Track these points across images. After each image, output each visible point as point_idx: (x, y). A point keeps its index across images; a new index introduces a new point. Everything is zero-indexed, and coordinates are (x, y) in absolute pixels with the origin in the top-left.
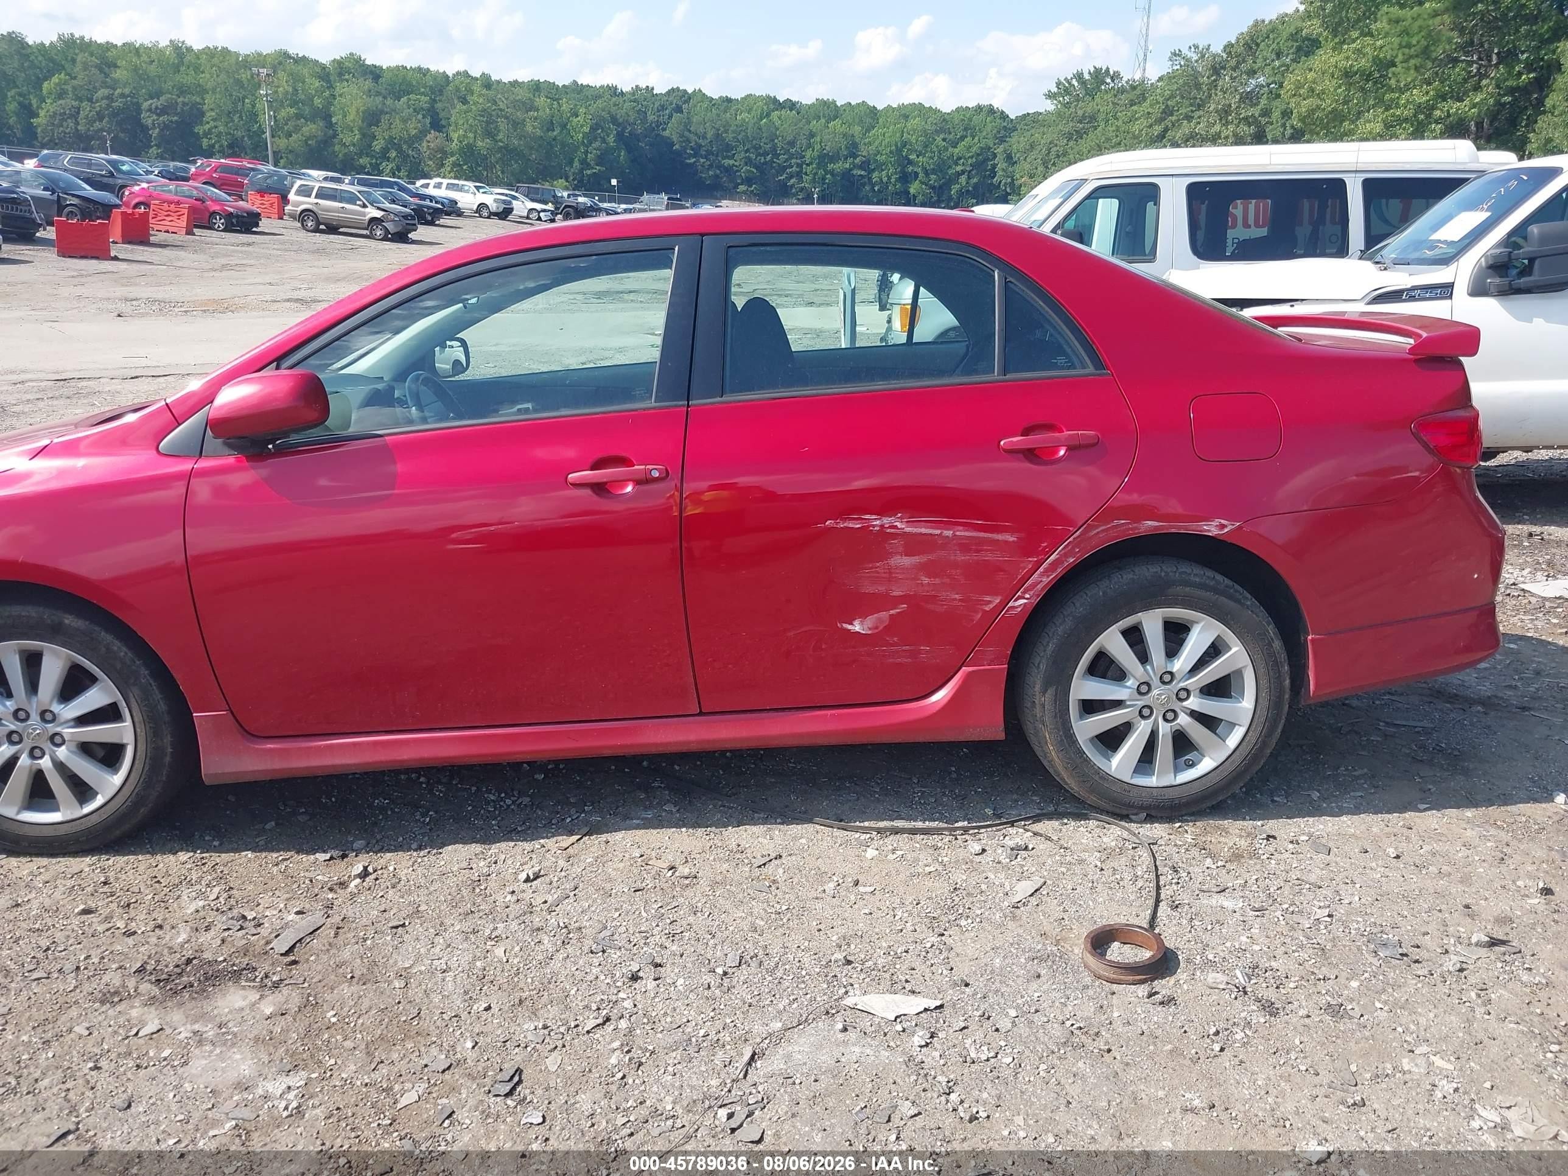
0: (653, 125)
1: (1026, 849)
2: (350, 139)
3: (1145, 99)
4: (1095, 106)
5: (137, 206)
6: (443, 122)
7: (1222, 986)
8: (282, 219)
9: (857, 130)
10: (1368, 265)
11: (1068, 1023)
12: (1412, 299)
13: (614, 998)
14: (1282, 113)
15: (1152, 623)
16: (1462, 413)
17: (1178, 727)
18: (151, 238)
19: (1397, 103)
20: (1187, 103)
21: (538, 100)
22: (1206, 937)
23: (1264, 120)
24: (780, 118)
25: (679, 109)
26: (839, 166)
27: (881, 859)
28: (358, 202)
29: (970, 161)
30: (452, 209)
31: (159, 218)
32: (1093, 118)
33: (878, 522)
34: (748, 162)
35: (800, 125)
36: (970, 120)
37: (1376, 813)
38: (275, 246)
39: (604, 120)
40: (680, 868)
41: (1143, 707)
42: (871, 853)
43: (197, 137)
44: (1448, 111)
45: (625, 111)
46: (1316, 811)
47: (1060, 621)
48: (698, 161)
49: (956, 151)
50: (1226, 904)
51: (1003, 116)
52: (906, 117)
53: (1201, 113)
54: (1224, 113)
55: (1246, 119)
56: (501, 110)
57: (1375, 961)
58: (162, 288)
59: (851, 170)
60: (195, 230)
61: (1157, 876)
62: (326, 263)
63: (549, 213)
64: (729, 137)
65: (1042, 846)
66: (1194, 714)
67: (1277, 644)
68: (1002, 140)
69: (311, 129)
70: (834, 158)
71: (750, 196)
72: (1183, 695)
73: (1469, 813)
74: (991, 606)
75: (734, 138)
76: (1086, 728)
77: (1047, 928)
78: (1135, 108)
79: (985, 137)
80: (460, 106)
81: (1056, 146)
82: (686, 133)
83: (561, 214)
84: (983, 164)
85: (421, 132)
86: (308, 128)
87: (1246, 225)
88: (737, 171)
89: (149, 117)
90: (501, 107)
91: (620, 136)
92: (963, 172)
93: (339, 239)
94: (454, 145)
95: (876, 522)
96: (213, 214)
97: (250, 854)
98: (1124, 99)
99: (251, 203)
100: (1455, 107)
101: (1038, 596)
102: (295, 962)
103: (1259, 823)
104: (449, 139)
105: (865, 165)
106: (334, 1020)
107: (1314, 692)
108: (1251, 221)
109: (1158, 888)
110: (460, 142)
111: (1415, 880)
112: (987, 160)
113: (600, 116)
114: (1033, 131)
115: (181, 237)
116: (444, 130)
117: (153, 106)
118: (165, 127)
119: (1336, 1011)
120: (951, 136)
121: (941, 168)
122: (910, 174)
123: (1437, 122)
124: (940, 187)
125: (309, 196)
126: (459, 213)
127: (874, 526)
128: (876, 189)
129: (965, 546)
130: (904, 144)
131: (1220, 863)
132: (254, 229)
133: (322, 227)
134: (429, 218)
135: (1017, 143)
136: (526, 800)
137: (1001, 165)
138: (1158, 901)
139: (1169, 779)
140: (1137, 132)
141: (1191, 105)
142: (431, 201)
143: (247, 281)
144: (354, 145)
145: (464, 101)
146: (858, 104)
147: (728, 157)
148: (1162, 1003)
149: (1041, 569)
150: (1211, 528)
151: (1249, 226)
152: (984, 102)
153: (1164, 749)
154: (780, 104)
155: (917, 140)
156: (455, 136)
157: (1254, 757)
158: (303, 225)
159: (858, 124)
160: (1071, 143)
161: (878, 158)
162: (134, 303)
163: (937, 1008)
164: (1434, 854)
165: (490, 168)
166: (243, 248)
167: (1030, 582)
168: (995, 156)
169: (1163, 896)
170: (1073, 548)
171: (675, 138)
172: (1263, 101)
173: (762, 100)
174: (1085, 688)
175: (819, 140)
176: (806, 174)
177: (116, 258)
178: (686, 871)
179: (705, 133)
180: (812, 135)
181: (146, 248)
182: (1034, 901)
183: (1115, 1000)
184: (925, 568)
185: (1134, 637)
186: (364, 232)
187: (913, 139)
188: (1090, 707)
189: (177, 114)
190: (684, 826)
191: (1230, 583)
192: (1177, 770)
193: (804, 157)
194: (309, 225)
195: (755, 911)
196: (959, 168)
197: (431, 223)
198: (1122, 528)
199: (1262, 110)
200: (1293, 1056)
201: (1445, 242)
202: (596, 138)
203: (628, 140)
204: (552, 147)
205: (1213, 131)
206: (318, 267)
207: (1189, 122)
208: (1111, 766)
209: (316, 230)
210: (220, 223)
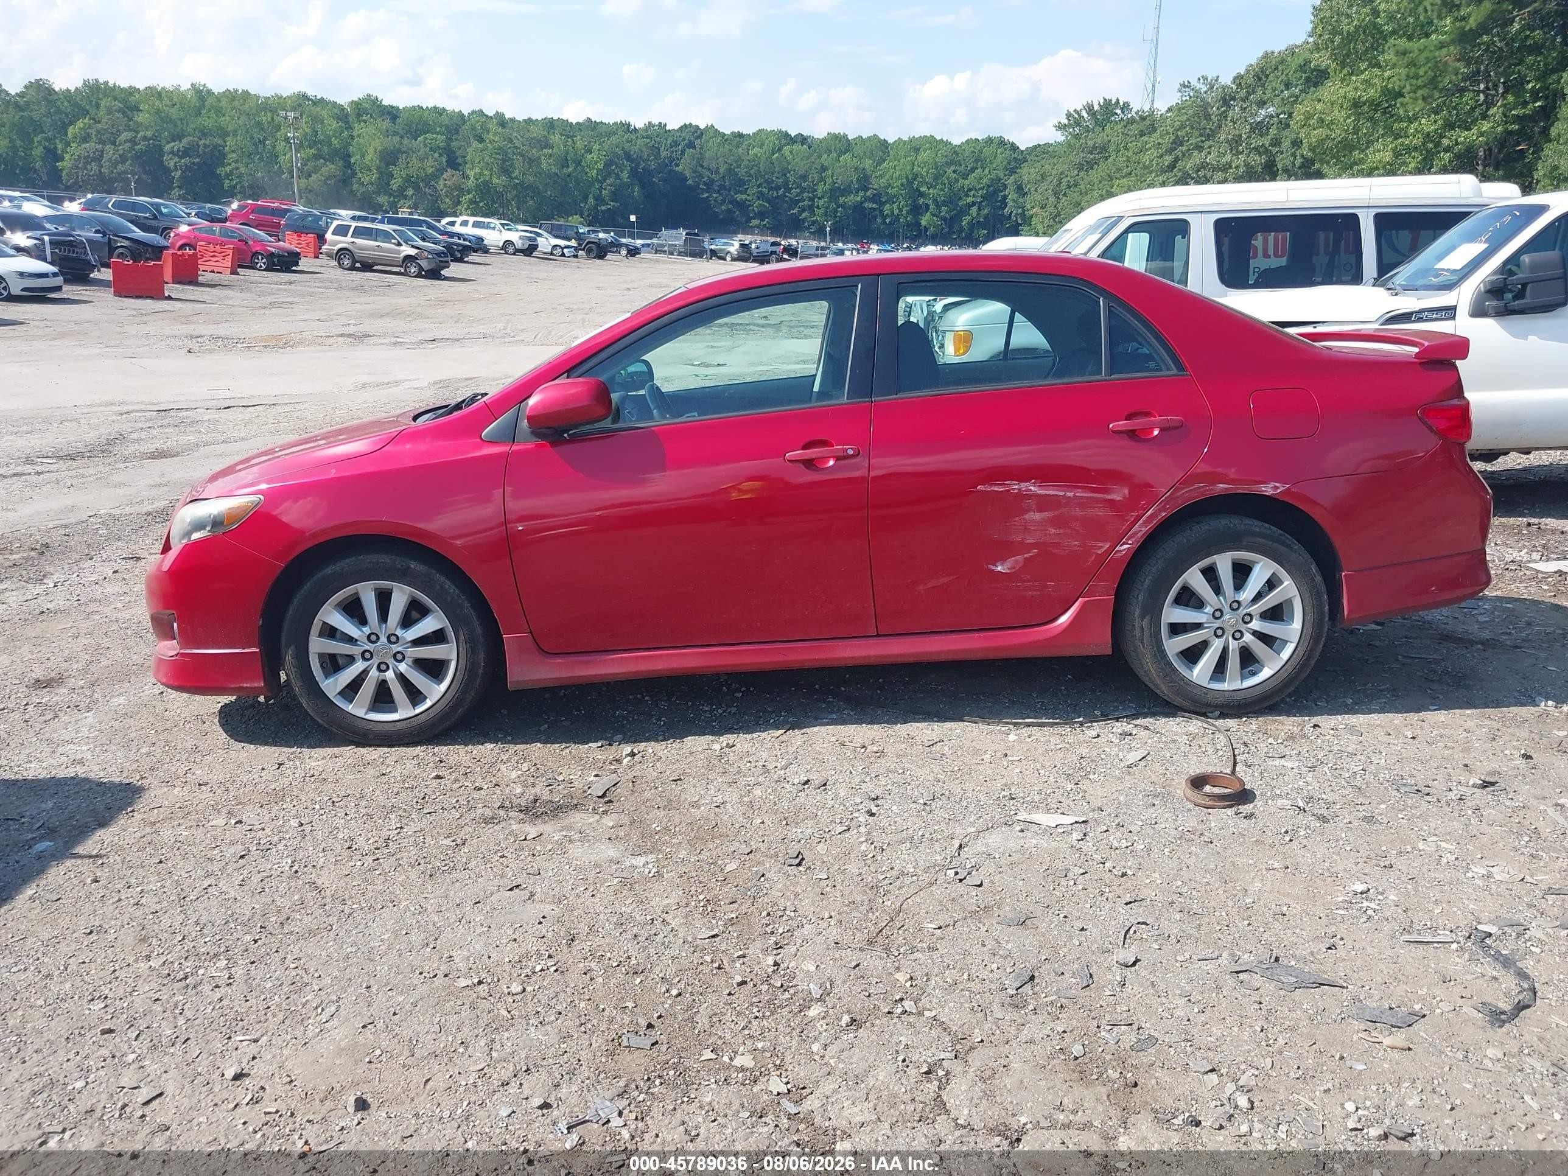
0: (667, 161)
1: (1131, 734)
2: (368, 178)
3: (1154, 130)
4: (1105, 137)
5: (181, 247)
6: (460, 160)
7: (1289, 807)
8: (318, 257)
9: (868, 163)
10: (1381, 291)
11: (1180, 829)
12: (1420, 320)
13: (851, 817)
14: (1292, 143)
15: (1224, 563)
16: (1455, 402)
17: (1244, 644)
18: (200, 278)
19: (1406, 132)
20: (1197, 133)
21: (552, 137)
22: (1273, 783)
23: (1274, 150)
24: (791, 152)
25: (691, 145)
26: (851, 199)
27: (1021, 741)
28: (393, 241)
29: (980, 192)
30: (479, 246)
31: (205, 259)
32: (1103, 149)
33: (1017, 487)
34: (761, 196)
35: (812, 159)
36: (981, 152)
37: (1396, 713)
38: (316, 284)
39: (618, 156)
40: (869, 747)
41: (1218, 628)
42: (1012, 737)
43: (218, 177)
44: (1456, 140)
45: (638, 146)
46: (1350, 710)
47: (1154, 562)
48: (711, 196)
49: (967, 182)
50: (1286, 764)
51: (1014, 148)
52: (917, 150)
53: (1211, 143)
54: (1235, 144)
55: (1256, 149)
56: (516, 148)
57: (1398, 795)
58: (220, 326)
59: (862, 203)
60: (239, 270)
61: (1233, 749)
62: (367, 299)
63: (572, 250)
64: (742, 172)
65: (1143, 733)
66: (1256, 634)
67: (1319, 579)
68: (1012, 172)
69: (330, 168)
70: (846, 191)
71: (762, 230)
72: (1247, 618)
73: (1469, 712)
74: (1103, 550)
75: (746, 172)
76: (1174, 646)
77: (1154, 778)
78: (1145, 138)
79: (997, 168)
80: (476, 144)
81: (1067, 176)
82: (699, 169)
83: (583, 249)
84: (994, 195)
85: (437, 170)
86: (327, 169)
87: (1266, 255)
88: (749, 205)
89: (171, 159)
90: (516, 144)
91: (634, 173)
92: (974, 204)
93: (375, 277)
94: (471, 183)
95: (1015, 486)
96: (256, 254)
97: (539, 745)
98: (1134, 129)
99: (290, 243)
100: (1463, 136)
101: (1138, 542)
102: (610, 801)
103: (1307, 718)
104: (465, 176)
105: (876, 198)
106: (658, 829)
107: (1348, 615)
108: (1271, 252)
109: (1235, 756)
110: (477, 180)
111: (1427, 750)
112: (996, 192)
113: (613, 152)
114: (1043, 162)
115: (226, 277)
116: (461, 168)
117: (176, 149)
118: (187, 168)
119: (1370, 820)
120: (962, 168)
121: (952, 199)
122: (921, 206)
123: (1446, 150)
124: (951, 218)
125: (346, 236)
126: (485, 250)
127: (1014, 489)
128: (888, 221)
129: (1083, 504)
130: (915, 177)
131: (1279, 741)
132: (294, 268)
133: (358, 265)
134: (459, 256)
135: (1028, 173)
136: (734, 710)
137: (1011, 195)
138: (1235, 763)
139: (1237, 685)
140: (1148, 163)
141: (1201, 135)
142: (459, 239)
143: (297, 318)
144: (372, 184)
145: (481, 140)
146: (869, 138)
147: (741, 192)
148: (1245, 817)
149: (1141, 521)
150: (1268, 489)
151: (1269, 257)
152: (995, 134)
153: (1233, 662)
154: (791, 138)
155: (928, 173)
156: (471, 174)
157: (1302, 666)
158: (339, 263)
159: (870, 158)
160: (1082, 174)
161: (889, 191)
162: (199, 339)
163: (1083, 822)
164: (1441, 736)
165: (505, 205)
166: (286, 287)
167: (1133, 531)
168: (1005, 187)
169: (1238, 761)
170: (1165, 505)
171: (688, 174)
172: (1273, 131)
173: (774, 136)
174: (1174, 614)
175: (830, 173)
176: (818, 207)
177: (169, 298)
178: (875, 749)
179: (718, 168)
180: (824, 169)
181: (196, 288)
182: (1142, 763)
183: (1211, 817)
184: (1053, 522)
185: (1210, 574)
186: (398, 269)
187: (924, 172)
188: (1177, 629)
189: (198, 156)
190: (863, 723)
191: (1282, 532)
192: (1243, 678)
193: (816, 190)
194: (346, 263)
195: (935, 770)
196: (970, 200)
197: (460, 260)
198: (1200, 490)
199: (1272, 140)
200: (1341, 843)
201: (1448, 270)
202: (610, 174)
203: (640, 176)
204: (567, 184)
205: (1224, 160)
206: (361, 304)
207: (1200, 152)
208: (1192, 676)
209: (352, 268)
210: (261, 262)
